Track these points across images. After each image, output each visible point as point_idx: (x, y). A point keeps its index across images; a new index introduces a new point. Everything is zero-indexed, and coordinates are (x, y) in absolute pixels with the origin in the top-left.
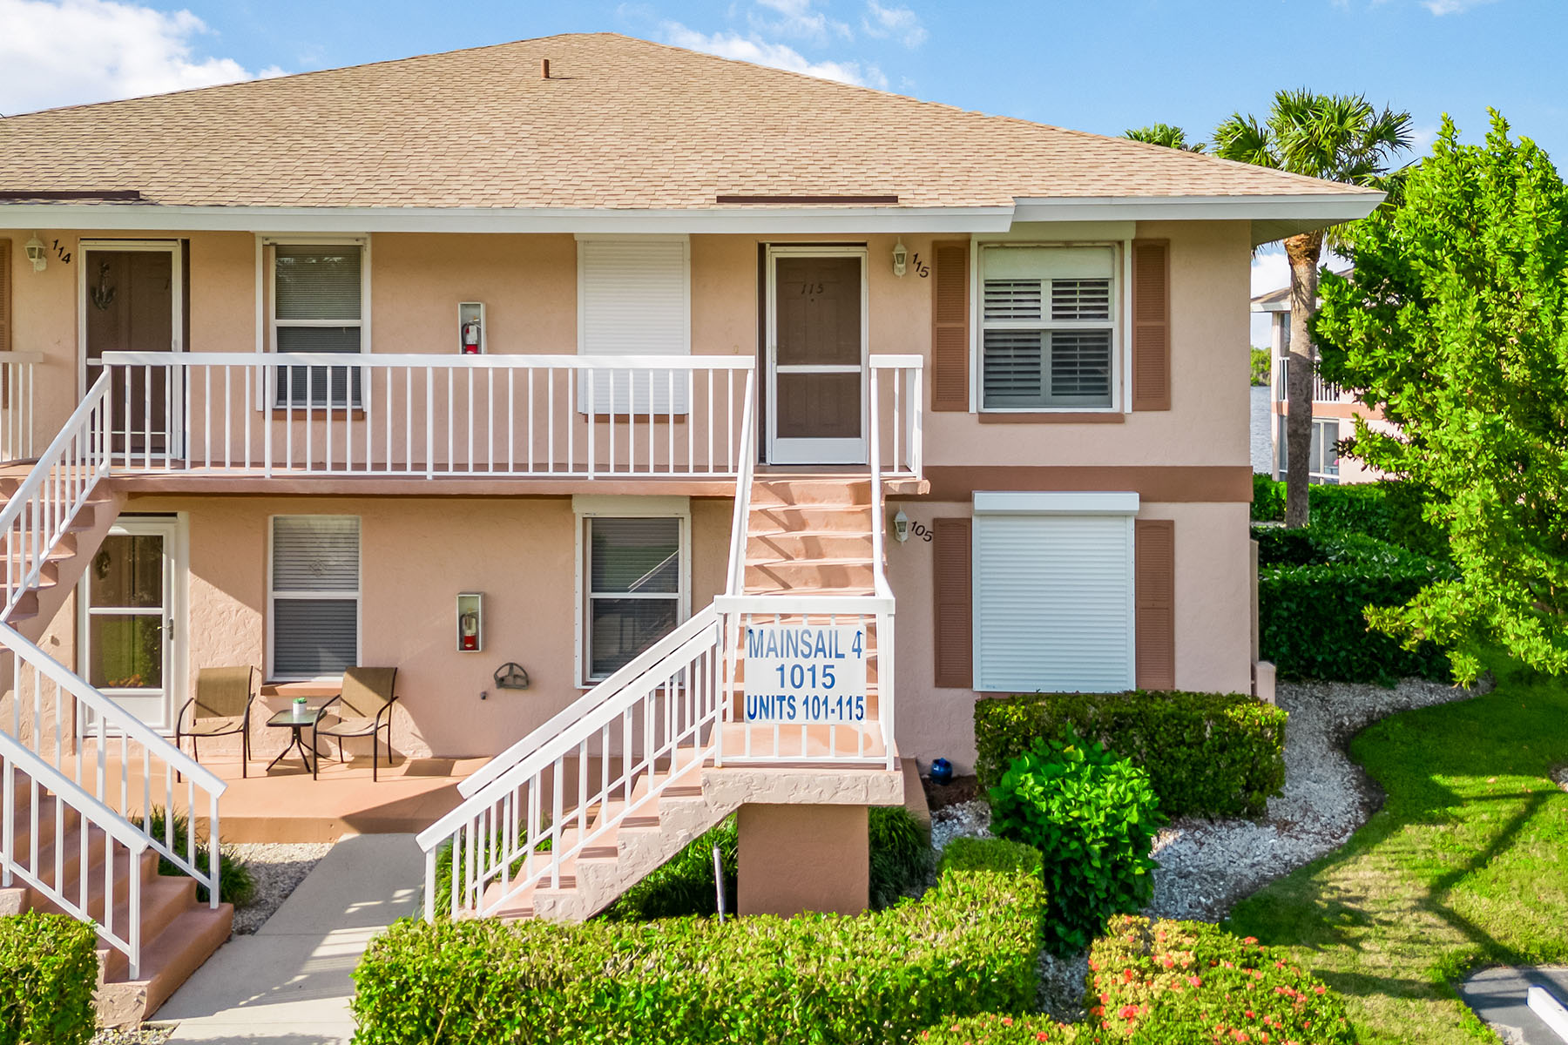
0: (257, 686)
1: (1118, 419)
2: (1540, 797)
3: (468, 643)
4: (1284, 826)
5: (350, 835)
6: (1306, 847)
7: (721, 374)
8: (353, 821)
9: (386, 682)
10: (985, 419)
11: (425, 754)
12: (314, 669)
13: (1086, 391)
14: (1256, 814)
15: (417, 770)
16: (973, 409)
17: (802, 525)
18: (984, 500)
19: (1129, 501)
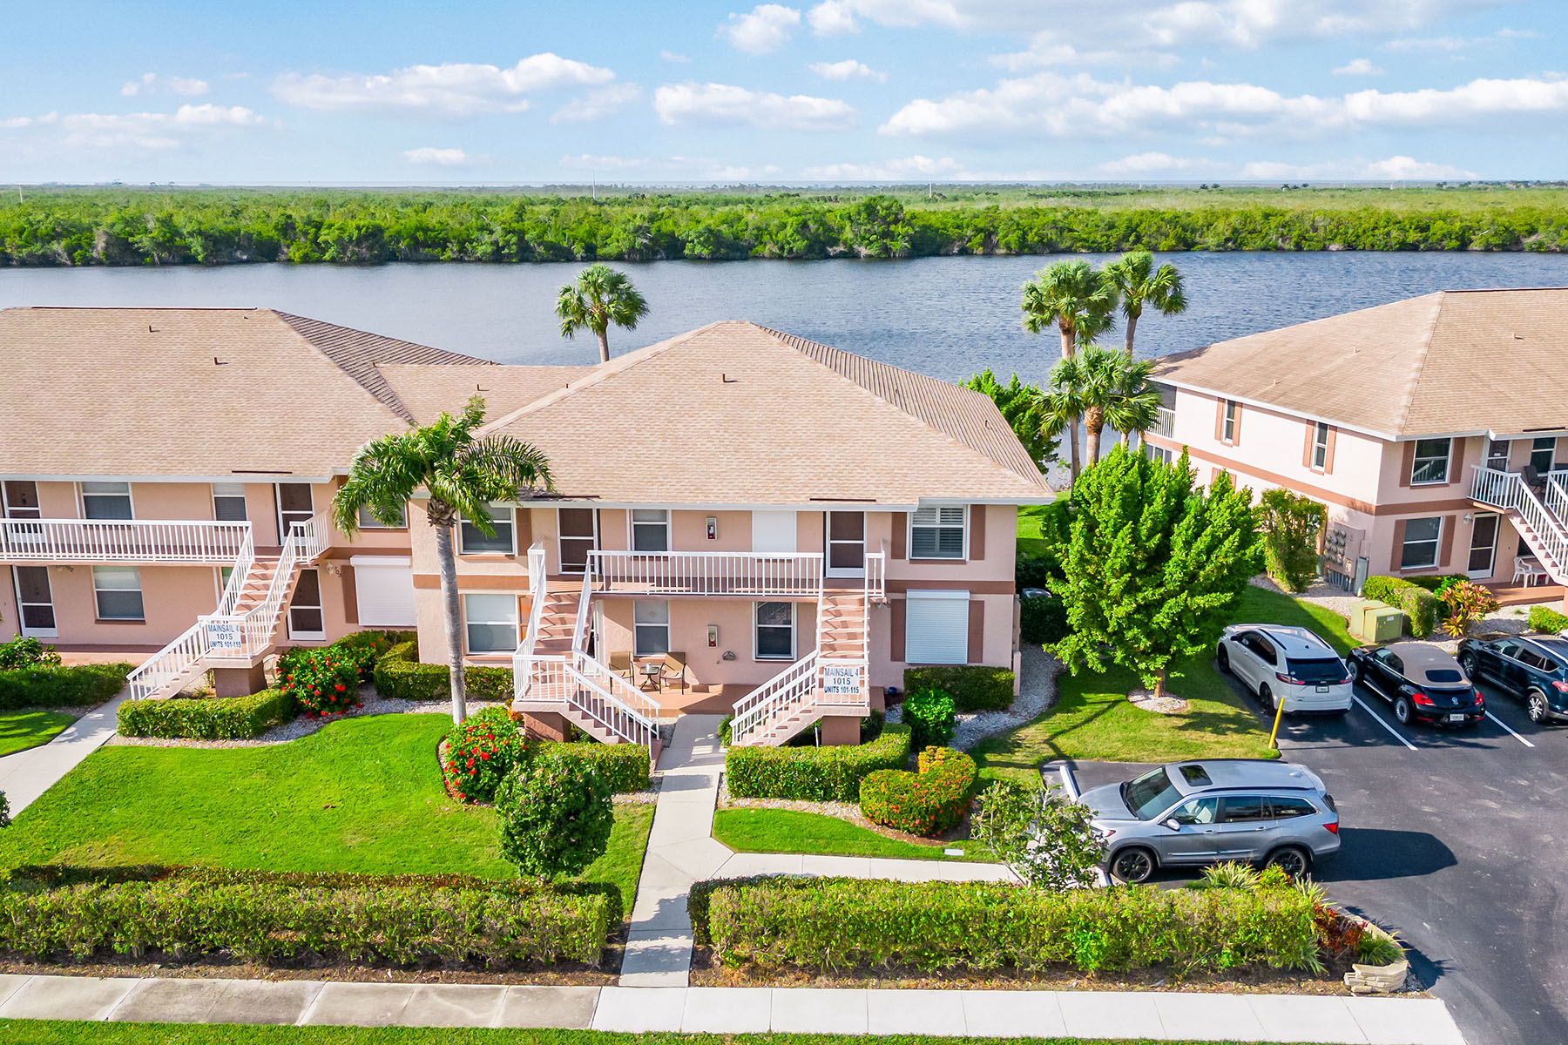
0: (632, 660)
1: (964, 562)
2: (1116, 703)
3: (712, 644)
4: (1013, 714)
5: (682, 715)
6: (1017, 721)
7: (811, 559)
8: (684, 710)
9: (681, 657)
10: (912, 561)
11: (697, 683)
12: (653, 652)
13: (953, 549)
14: (1005, 709)
15: (695, 690)
16: (907, 558)
17: (841, 615)
18: (910, 594)
19: (966, 595)
